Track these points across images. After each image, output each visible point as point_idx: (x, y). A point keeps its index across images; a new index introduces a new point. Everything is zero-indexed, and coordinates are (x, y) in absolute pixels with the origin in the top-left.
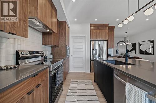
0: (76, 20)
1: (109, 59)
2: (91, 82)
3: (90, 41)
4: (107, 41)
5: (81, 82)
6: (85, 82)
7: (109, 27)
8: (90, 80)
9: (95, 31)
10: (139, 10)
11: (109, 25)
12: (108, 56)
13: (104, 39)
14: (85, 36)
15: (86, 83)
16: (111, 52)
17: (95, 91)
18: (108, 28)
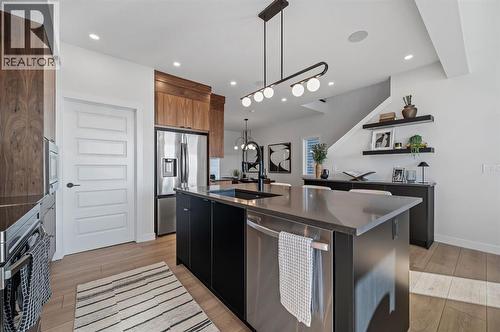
0: (94, 37)
1: (213, 187)
2: (167, 268)
3: (156, 129)
4: (207, 134)
5: (125, 281)
6: (144, 275)
7: (213, 96)
8: (163, 263)
9: (170, 98)
10: (283, 81)
11: (213, 91)
12: (210, 179)
13: (198, 127)
14: (135, 111)
15: (149, 276)
16: (215, 167)
17: (185, 290)
18: (209, 97)
